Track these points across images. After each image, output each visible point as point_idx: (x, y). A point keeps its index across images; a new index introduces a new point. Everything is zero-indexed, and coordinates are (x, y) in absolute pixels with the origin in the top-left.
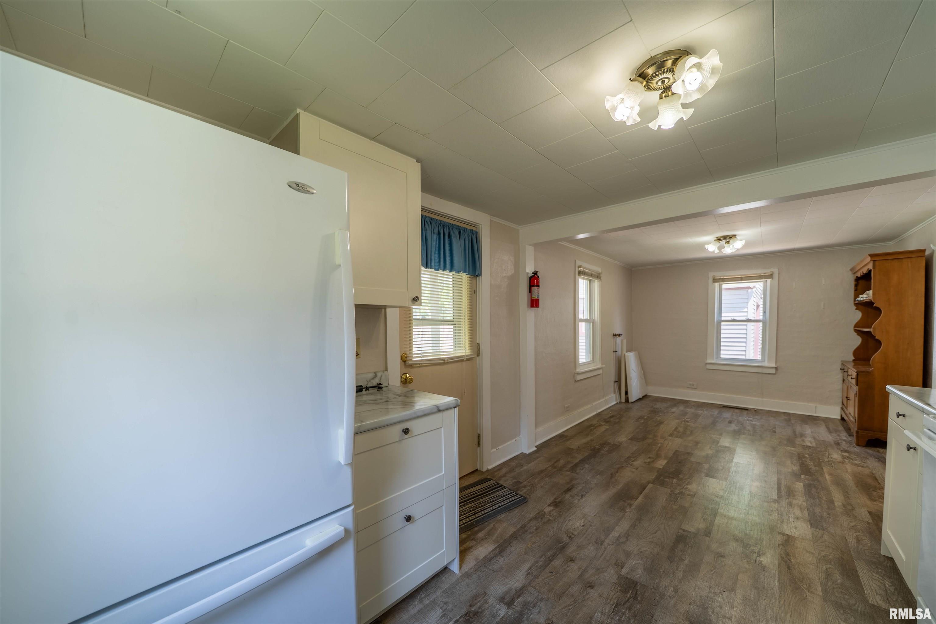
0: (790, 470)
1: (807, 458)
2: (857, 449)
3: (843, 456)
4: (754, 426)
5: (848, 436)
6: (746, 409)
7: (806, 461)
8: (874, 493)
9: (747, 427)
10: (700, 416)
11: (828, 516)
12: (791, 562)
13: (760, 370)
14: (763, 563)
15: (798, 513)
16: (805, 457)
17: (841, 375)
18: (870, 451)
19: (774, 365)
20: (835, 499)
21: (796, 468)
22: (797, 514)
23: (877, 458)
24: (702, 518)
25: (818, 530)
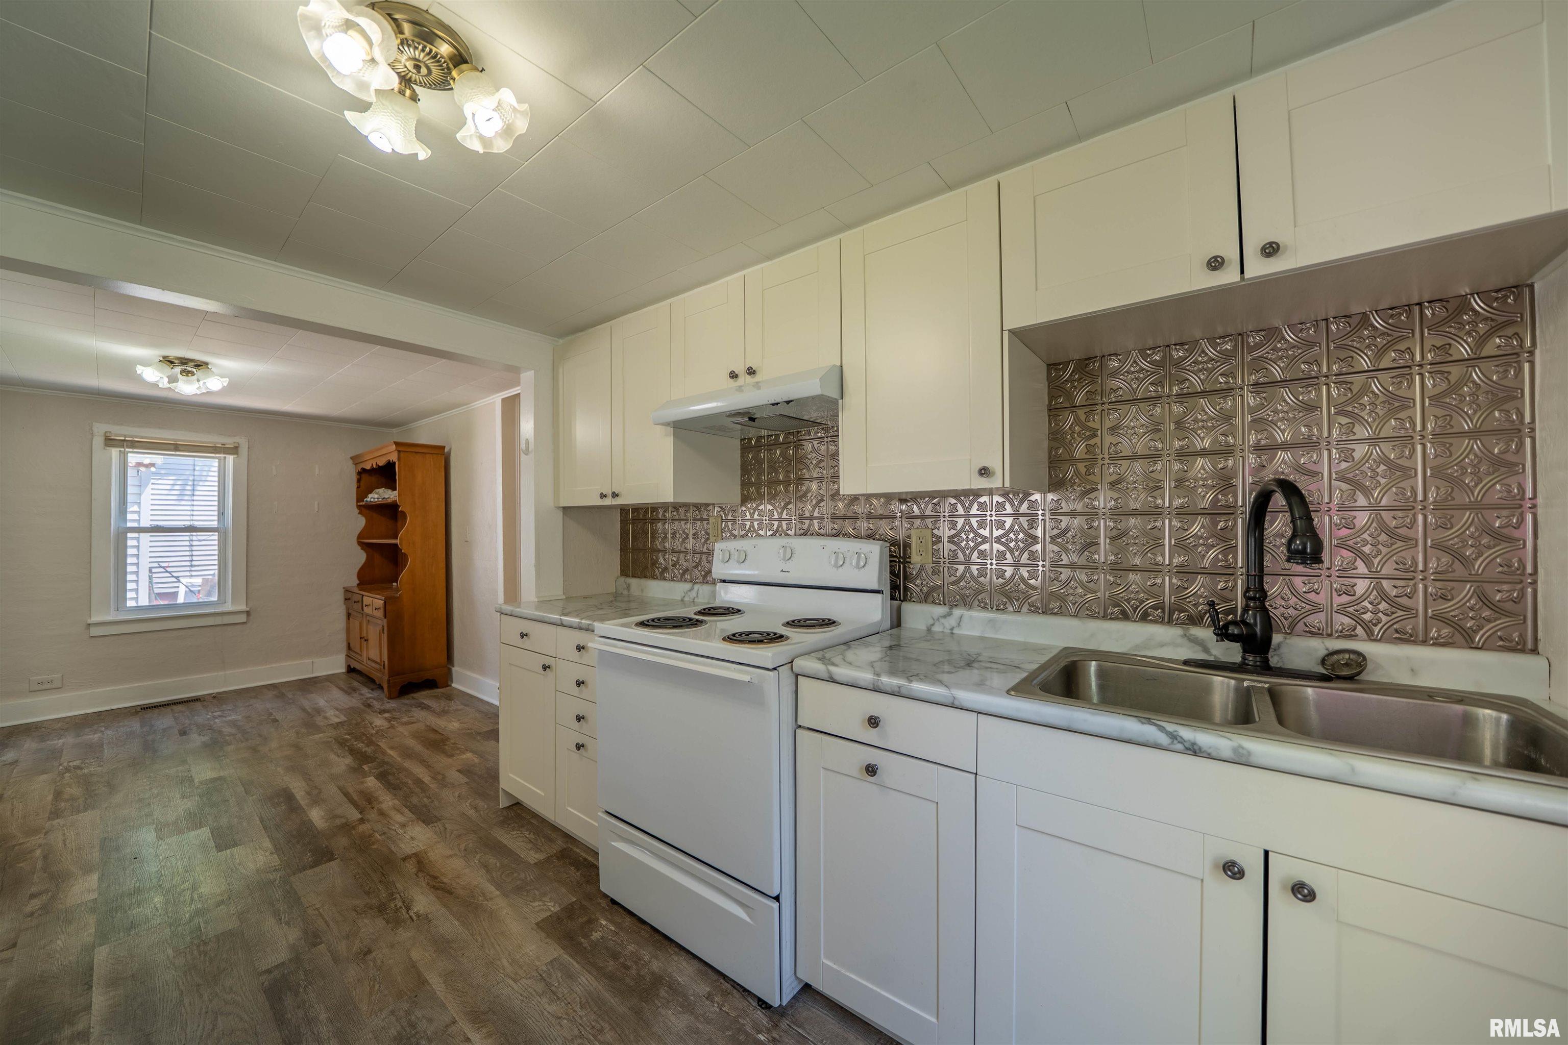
0: (343, 768)
1: (350, 740)
2: (392, 704)
3: (386, 718)
4: (233, 724)
5: (370, 691)
6: (197, 700)
7: (353, 745)
8: (446, 747)
9: (223, 729)
10: (102, 745)
11: (430, 800)
12: (446, 884)
13: (218, 621)
14: (421, 912)
15: (399, 818)
16: (347, 740)
17: (344, 607)
18: (406, 701)
19: (243, 607)
20: (421, 776)
21: (348, 760)
22: (400, 820)
23: (419, 707)
24: (281, 923)
25: (435, 824)
